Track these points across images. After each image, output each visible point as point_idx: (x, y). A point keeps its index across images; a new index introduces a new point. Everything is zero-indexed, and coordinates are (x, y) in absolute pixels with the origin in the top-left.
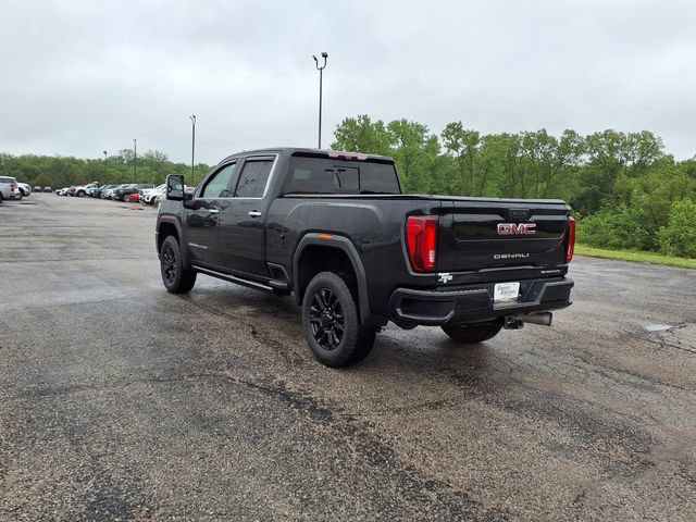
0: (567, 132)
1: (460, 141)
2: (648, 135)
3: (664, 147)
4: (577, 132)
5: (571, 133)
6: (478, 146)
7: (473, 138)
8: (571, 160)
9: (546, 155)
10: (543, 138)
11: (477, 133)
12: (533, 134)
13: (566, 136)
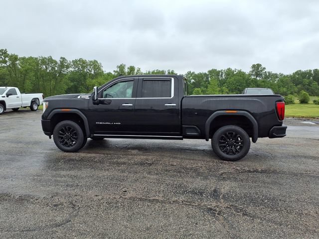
0: (61, 58)
1: (7, 59)
2: (96, 61)
3: (102, 67)
4: (66, 58)
5: (64, 59)
6: (17, 62)
7: (14, 58)
8: (65, 71)
9: (53, 68)
10: (51, 60)
11: (17, 56)
12: (46, 58)
13: (62, 60)
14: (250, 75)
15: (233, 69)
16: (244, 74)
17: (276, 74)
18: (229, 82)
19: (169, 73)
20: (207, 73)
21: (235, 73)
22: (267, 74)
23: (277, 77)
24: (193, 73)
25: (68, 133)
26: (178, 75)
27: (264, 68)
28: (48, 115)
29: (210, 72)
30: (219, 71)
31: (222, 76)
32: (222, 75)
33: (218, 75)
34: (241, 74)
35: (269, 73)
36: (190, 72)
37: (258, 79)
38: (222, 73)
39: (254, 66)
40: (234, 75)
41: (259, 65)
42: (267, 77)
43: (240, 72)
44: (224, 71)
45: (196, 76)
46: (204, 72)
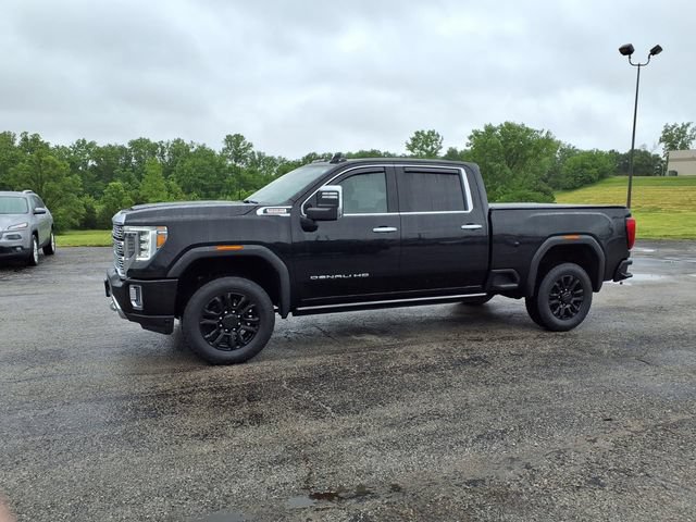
14: (223, 157)
15: (187, 142)
16: (211, 153)
17: (272, 159)
18: (183, 171)
19: (25, 139)
20: (127, 146)
21: (191, 150)
22: (257, 157)
23: (275, 165)
24: (92, 144)
25: (230, 312)
26: (52, 146)
27: (250, 145)
28: (170, 266)
29: (132, 143)
30: (156, 146)
31: (162, 155)
32: (163, 152)
33: (154, 154)
34: (204, 153)
35: (259, 154)
36: (84, 141)
37: (238, 165)
38: (163, 148)
39: (229, 139)
40: (189, 155)
41: (239, 138)
42: (255, 163)
43: (202, 149)
44: (168, 144)
45: (100, 151)
46: (120, 144)
